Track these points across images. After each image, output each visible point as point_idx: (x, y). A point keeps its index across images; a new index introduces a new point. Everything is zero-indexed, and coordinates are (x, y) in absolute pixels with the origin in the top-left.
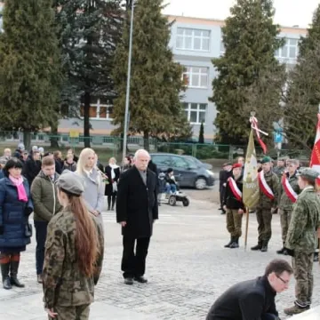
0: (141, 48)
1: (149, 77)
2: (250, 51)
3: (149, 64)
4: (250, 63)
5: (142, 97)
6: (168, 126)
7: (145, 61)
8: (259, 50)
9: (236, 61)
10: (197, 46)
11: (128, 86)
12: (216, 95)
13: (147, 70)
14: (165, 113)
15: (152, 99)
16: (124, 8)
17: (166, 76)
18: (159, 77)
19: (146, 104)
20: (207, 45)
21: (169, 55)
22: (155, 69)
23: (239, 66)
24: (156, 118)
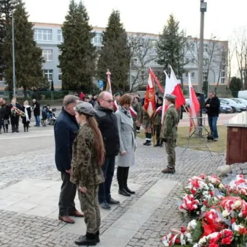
0: (18, 40)
1: (24, 56)
2: (78, 40)
3: (24, 49)
4: (78, 46)
5: (21, 67)
6: (37, 83)
7: (21, 48)
8: (83, 39)
9: (70, 45)
10: (45, 38)
11: (14, 62)
12: (61, 64)
13: (22, 52)
14: (35, 76)
15: (27, 68)
16: (5, 18)
17: (33, 55)
18: (30, 56)
19: (24, 71)
20: (50, 37)
21: (34, 43)
22: (27, 52)
23: (73, 48)
24: (30, 79)
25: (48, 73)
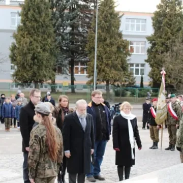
0: (103, 31)
1: (108, 49)
2: (169, 31)
3: (108, 41)
4: (169, 38)
5: (105, 61)
6: (120, 78)
7: (105, 40)
8: (175, 30)
9: (161, 37)
10: (138, 29)
11: (96, 54)
12: (149, 58)
13: (107, 45)
14: (119, 70)
15: (110, 62)
16: (93, 8)
17: (119, 48)
18: (114, 49)
19: (107, 65)
20: (144, 28)
21: (120, 35)
22: (112, 44)
23: (163, 40)
24: (113, 73)
25: (140, 68)
